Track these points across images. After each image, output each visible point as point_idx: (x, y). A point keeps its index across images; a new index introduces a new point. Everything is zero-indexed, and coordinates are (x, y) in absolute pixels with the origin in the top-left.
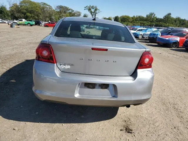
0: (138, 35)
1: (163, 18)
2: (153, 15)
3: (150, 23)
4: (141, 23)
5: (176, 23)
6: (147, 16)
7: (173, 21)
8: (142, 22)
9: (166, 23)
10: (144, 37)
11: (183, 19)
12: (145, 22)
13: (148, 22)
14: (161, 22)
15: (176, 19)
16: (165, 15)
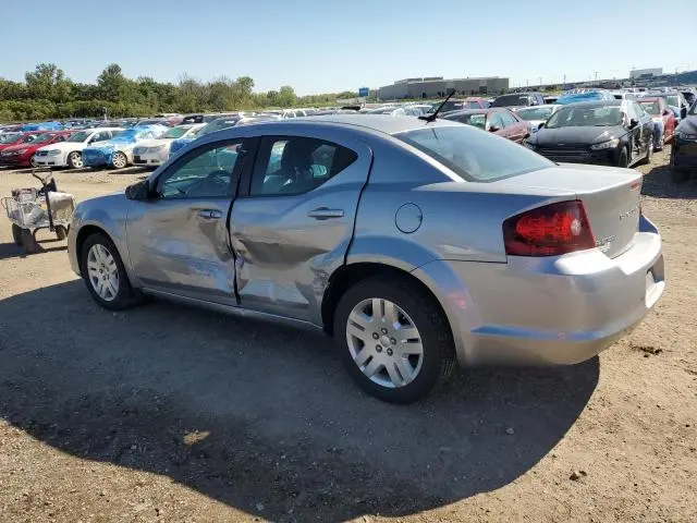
0: (107, 156)
1: (97, 84)
2: (55, 75)
3: (53, 106)
4: (14, 110)
5: (149, 99)
6: (29, 78)
7: (136, 94)
8: (15, 103)
9: (116, 102)
10: (145, 162)
11: (165, 83)
12: (29, 103)
13: (44, 104)
14: (95, 100)
15: (143, 84)
16: (101, 73)
